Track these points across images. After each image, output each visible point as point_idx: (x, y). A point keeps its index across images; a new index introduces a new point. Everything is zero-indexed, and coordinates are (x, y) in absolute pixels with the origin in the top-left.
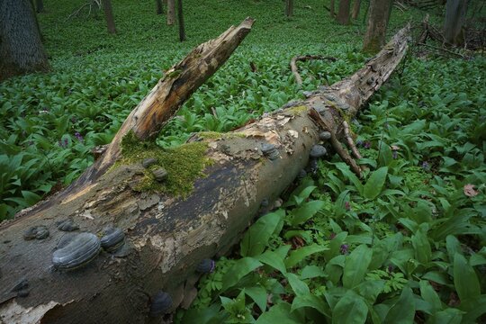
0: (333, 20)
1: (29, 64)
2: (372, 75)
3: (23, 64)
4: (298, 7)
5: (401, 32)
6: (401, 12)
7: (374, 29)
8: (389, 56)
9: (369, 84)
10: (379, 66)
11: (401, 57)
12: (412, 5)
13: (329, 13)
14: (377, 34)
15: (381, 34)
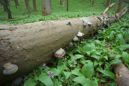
0: (104, 6)
1: (49, 13)
2: (121, 14)
3: (48, 13)
4: (95, 3)
5: (126, 7)
6: (123, 4)
7: (118, 7)
8: (124, 11)
9: (120, 15)
10: (122, 12)
11: (126, 11)
12: (126, 2)
13: (103, 5)
14: (119, 9)
15: (120, 9)
